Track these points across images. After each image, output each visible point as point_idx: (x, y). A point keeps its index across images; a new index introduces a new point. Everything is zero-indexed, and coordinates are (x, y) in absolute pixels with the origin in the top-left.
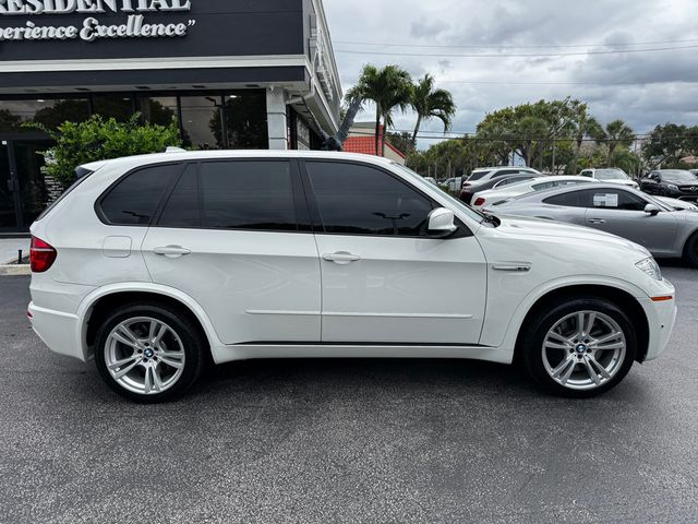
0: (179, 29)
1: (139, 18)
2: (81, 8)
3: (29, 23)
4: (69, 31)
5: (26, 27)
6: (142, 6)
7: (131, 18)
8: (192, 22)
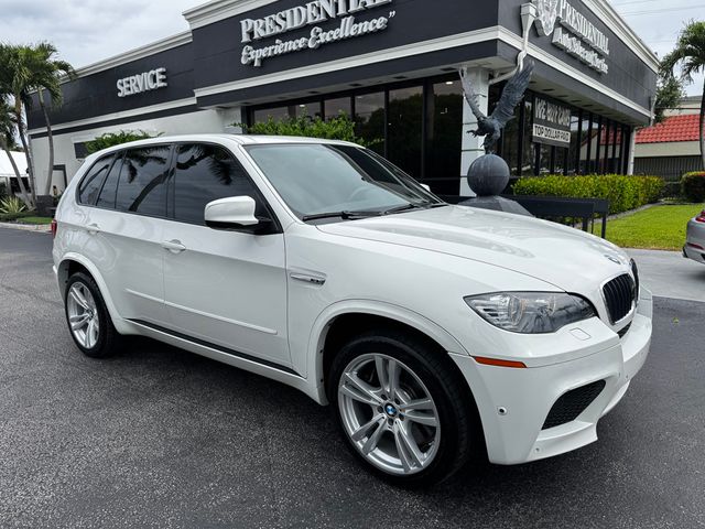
0: (380, 23)
1: (350, 19)
2: (310, 21)
3: (277, 41)
4: (300, 43)
5: (275, 44)
6: (353, 8)
7: (343, 20)
8: (392, 14)
